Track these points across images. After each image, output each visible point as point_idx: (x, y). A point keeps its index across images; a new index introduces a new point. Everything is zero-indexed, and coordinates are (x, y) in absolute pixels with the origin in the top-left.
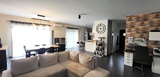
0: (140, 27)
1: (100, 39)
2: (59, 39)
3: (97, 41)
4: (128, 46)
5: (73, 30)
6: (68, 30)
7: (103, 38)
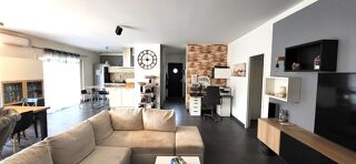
0: (204, 62)
1: (147, 80)
2: (19, 85)
3: (142, 84)
4: (192, 89)
5: (63, 59)
6: (50, 56)
7: (155, 77)
